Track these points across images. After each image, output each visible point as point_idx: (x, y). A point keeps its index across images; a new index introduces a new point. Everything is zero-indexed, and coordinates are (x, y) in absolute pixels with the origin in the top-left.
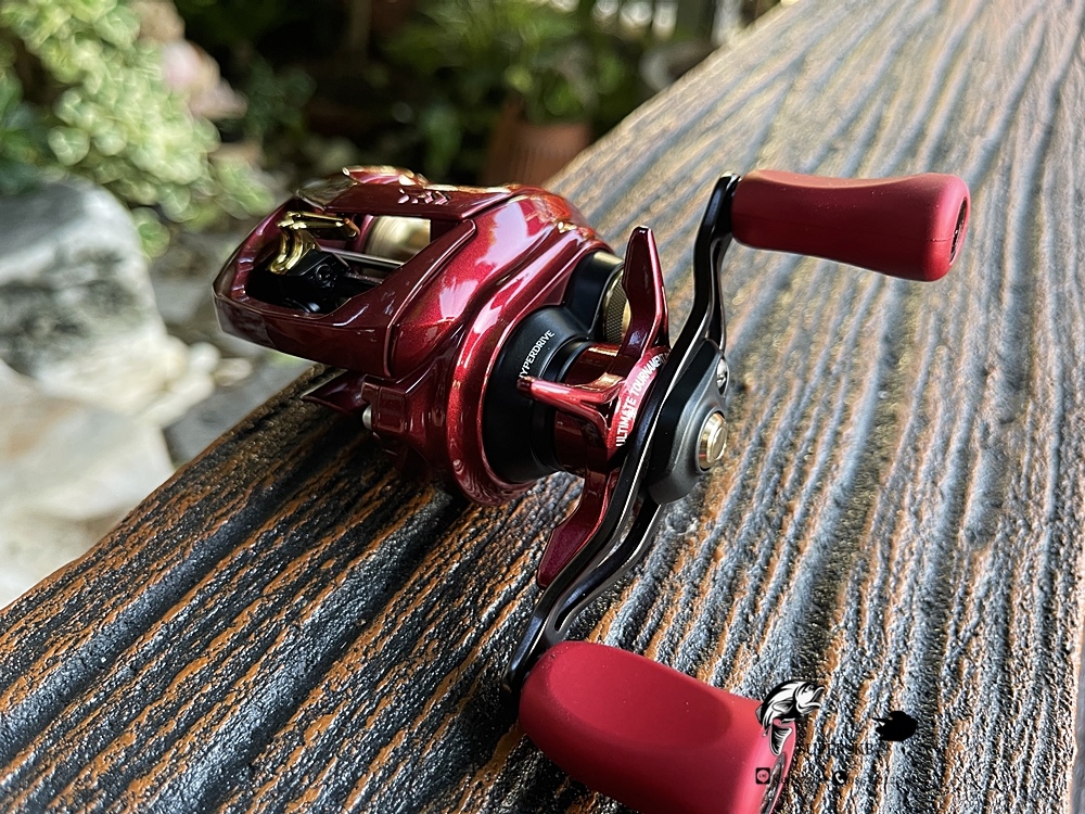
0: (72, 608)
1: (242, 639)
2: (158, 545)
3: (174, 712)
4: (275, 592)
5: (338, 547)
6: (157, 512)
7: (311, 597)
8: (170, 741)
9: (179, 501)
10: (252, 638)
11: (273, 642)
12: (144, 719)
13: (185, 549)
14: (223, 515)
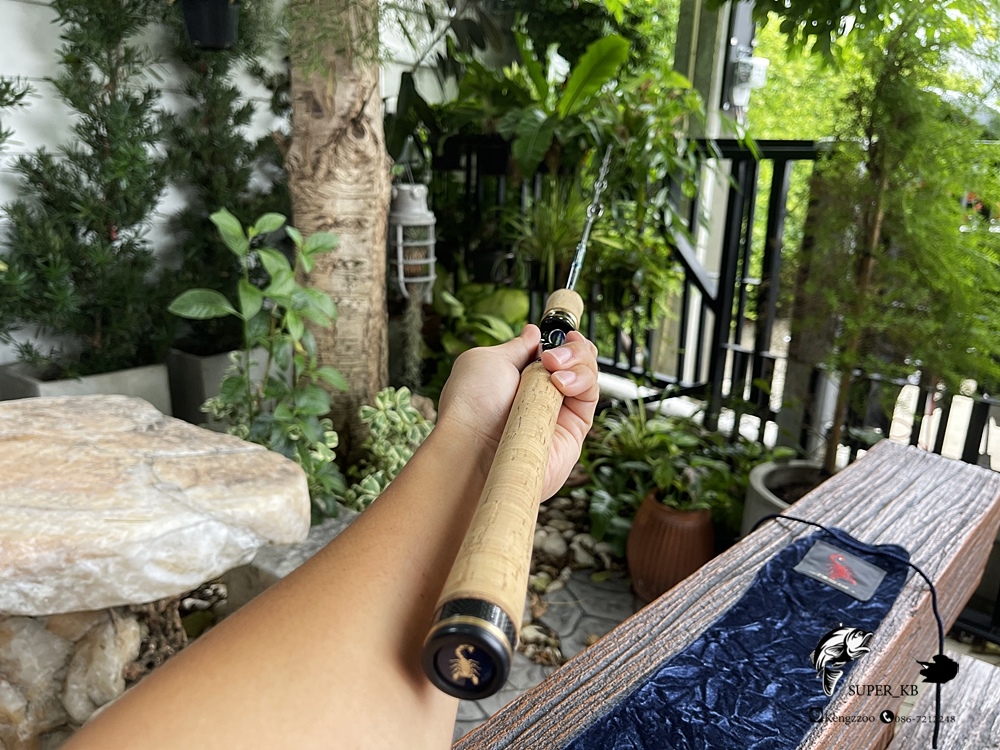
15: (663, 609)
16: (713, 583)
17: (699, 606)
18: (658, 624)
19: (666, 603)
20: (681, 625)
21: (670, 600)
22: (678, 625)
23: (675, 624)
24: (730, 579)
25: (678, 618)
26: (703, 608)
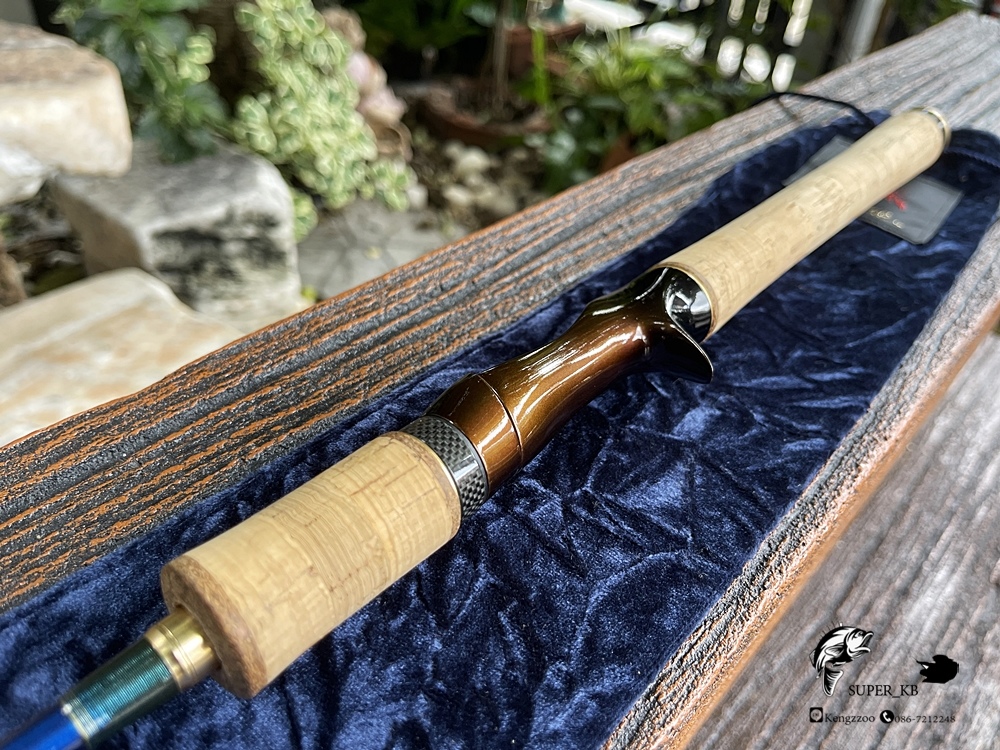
0: (115, 422)
1: (209, 459)
2: (177, 396)
3: (154, 490)
4: (238, 437)
5: (287, 419)
6: (183, 377)
7: (258, 445)
8: (148, 505)
9: (199, 373)
10: (214, 461)
11: (226, 465)
12: (135, 491)
13: (192, 402)
14: (223, 387)
15: (517, 236)
16: (637, 193)
17: (596, 233)
18: (496, 263)
19: (530, 224)
20: (545, 268)
21: (538, 220)
22: (539, 268)
23: (534, 265)
24: (674, 187)
25: (544, 253)
26: (605, 235)
